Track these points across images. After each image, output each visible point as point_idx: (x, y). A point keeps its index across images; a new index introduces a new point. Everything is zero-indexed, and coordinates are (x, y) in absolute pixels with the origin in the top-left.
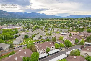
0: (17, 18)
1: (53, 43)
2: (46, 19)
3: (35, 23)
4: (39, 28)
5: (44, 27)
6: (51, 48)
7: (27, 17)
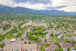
0: (40, 15)
1: (73, 45)
2: (65, 16)
3: (56, 22)
4: (60, 27)
5: (64, 28)
6: (71, 49)
7: (48, 14)
